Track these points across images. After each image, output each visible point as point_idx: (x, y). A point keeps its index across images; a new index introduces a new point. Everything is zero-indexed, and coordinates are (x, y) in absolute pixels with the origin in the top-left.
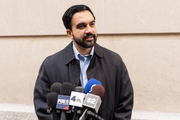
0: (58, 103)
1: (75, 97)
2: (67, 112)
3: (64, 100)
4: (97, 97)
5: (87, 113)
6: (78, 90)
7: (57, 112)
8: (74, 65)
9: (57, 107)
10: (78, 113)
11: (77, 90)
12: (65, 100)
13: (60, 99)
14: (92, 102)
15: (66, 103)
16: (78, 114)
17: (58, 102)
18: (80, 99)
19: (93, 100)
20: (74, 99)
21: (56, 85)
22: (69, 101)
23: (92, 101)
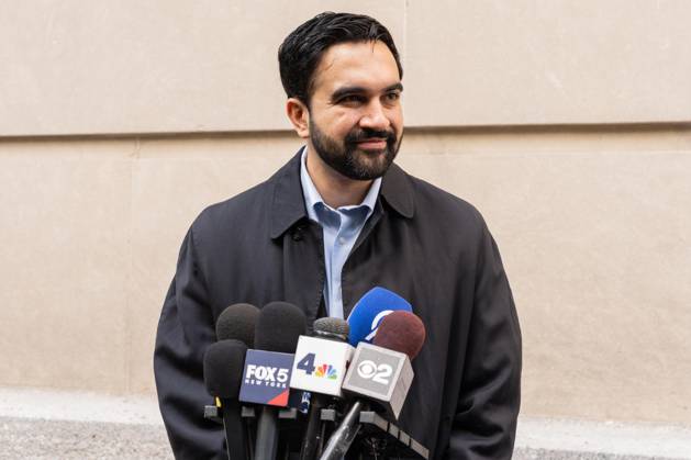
0: (247, 381)
1: (311, 357)
2: (282, 415)
3: (269, 368)
4: (398, 359)
5: (361, 420)
6: (322, 330)
7: (241, 415)
8: (301, 243)
9: (244, 396)
10: (323, 417)
11: (319, 332)
12: (275, 369)
13: (254, 367)
14: (377, 378)
15: (276, 382)
16: (323, 421)
17: (248, 376)
18: (331, 367)
19: (381, 367)
20: (308, 365)
21: (238, 311)
22: (289, 374)
23: (378, 372)
